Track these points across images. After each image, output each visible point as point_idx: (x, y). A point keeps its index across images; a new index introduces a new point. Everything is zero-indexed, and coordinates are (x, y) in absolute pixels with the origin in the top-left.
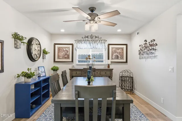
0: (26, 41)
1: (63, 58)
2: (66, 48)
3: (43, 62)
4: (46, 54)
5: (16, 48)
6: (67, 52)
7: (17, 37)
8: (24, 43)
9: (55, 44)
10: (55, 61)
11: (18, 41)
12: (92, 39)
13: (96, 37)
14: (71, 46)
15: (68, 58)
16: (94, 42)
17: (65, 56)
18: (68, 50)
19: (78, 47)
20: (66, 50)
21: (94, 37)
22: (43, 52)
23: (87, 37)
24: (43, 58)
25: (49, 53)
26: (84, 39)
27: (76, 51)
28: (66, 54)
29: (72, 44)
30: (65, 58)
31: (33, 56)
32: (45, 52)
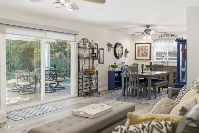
0: (113, 47)
1: (142, 56)
2: (144, 47)
3: (125, 59)
4: (127, 53)
5: (108, 51)
6: (146, 50)
7: (109, 45)
8: (112, 48)
9: (136, 44)
10: (136, 59)
11: (109, 47)
12: (167, 38)
13: (172, 35)
14: (149, 45)
15: (147, 56)
16: (169, 41)
17: (144, 54)
18: (146, 48)
19: (155, 46)
20: (145, 49)
21: (170, 36)
22: (125, 52)
23: (164, 36)
24: (125, 56)
25: (130, 52)
26: (161, 38)
27: (154, 49)
28: (145, 52)
29: (150, 44)
30: (144, 56)
31: (117, 55)
32: (127, 52)
